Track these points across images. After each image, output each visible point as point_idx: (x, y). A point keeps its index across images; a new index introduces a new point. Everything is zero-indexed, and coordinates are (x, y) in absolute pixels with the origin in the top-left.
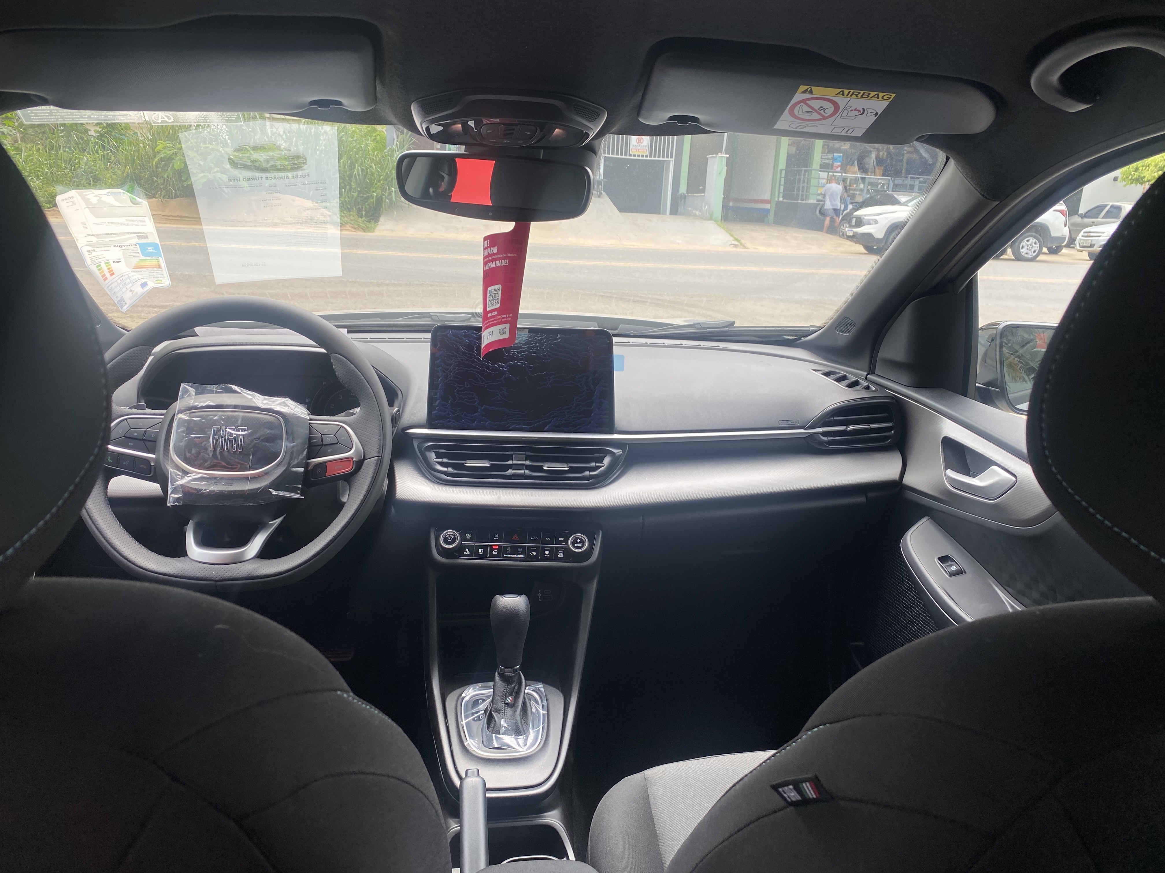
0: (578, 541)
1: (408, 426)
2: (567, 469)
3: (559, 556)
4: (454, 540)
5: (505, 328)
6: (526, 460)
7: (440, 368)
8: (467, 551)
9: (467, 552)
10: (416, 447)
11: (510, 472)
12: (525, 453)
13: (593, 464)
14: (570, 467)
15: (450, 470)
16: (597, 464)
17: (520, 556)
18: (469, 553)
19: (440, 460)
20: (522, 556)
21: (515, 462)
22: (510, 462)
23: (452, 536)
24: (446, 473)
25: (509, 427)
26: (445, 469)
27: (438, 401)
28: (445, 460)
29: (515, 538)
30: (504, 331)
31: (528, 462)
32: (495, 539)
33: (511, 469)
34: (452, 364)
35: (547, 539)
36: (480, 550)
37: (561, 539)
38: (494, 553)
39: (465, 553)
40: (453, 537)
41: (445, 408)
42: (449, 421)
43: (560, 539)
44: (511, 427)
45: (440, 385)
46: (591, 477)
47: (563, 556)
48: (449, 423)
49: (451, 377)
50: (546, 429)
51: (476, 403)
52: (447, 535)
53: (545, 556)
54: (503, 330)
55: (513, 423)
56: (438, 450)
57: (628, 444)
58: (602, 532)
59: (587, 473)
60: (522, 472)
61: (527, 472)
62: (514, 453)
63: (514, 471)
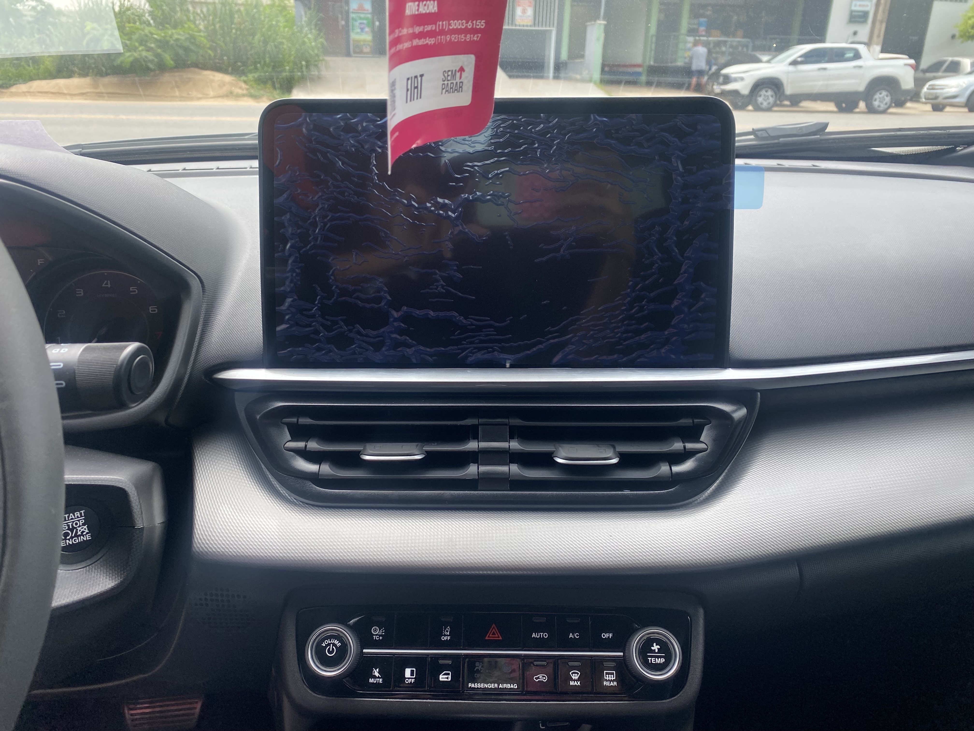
0: (656, 647)
1: (219, 361)
2: (615, 461)
3: (605, 683)
4: (343, 651)
5: (462, 70)
6: (512, 437)
7: (288, 216)
8: (377, 674)
9: (375, 677)
10: (242, 416)
11: (472, 470)
12: (506, 421)
13: (678, 446)
14: (622, 456)
15: (326, 469)
16: (690, 446)
17: (508, 686)
18: (381, 681)
19: (301, 445)
20: (512, 686)
21: (484, 445)
22: (472, 445)
23: (336, 642)
24: (315, 478)
25: (466, 357)
26: (312, 468)
27: (289, 300)
28: (313, 445)
29: (494, 634)
30: (458, 80)
31: (515, 445)
32: (444, 638)
33: (475, 461)
34: (318, 205)
35: (571, 636)
36: (408, 672)
37: (607, 635)
38: (442, 678)
39: (371, 681)
40: (339, 645)
41: (308, 316)
42: (319, 349)
43: (605, 636)
44: (470, 359)
45: (290, 262)
46: (676, 479)
47: (615, 683)
48: (318, 354)
49: (316, 239)
50: (556, 360)
51: (383, 304)
52: (323, 640)
53: (572, 683)
54: (454, 76)
55: (475, 348)
56: (294, 420)
57: (761, 391)
58: (705, 613)
59: (664, 469)
60: (504, 469)
61: (514, 468)
62: (482, 421)
63: (483, 469)
